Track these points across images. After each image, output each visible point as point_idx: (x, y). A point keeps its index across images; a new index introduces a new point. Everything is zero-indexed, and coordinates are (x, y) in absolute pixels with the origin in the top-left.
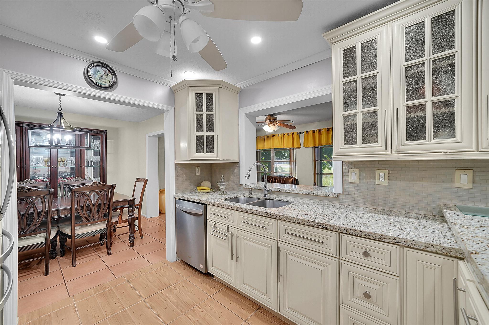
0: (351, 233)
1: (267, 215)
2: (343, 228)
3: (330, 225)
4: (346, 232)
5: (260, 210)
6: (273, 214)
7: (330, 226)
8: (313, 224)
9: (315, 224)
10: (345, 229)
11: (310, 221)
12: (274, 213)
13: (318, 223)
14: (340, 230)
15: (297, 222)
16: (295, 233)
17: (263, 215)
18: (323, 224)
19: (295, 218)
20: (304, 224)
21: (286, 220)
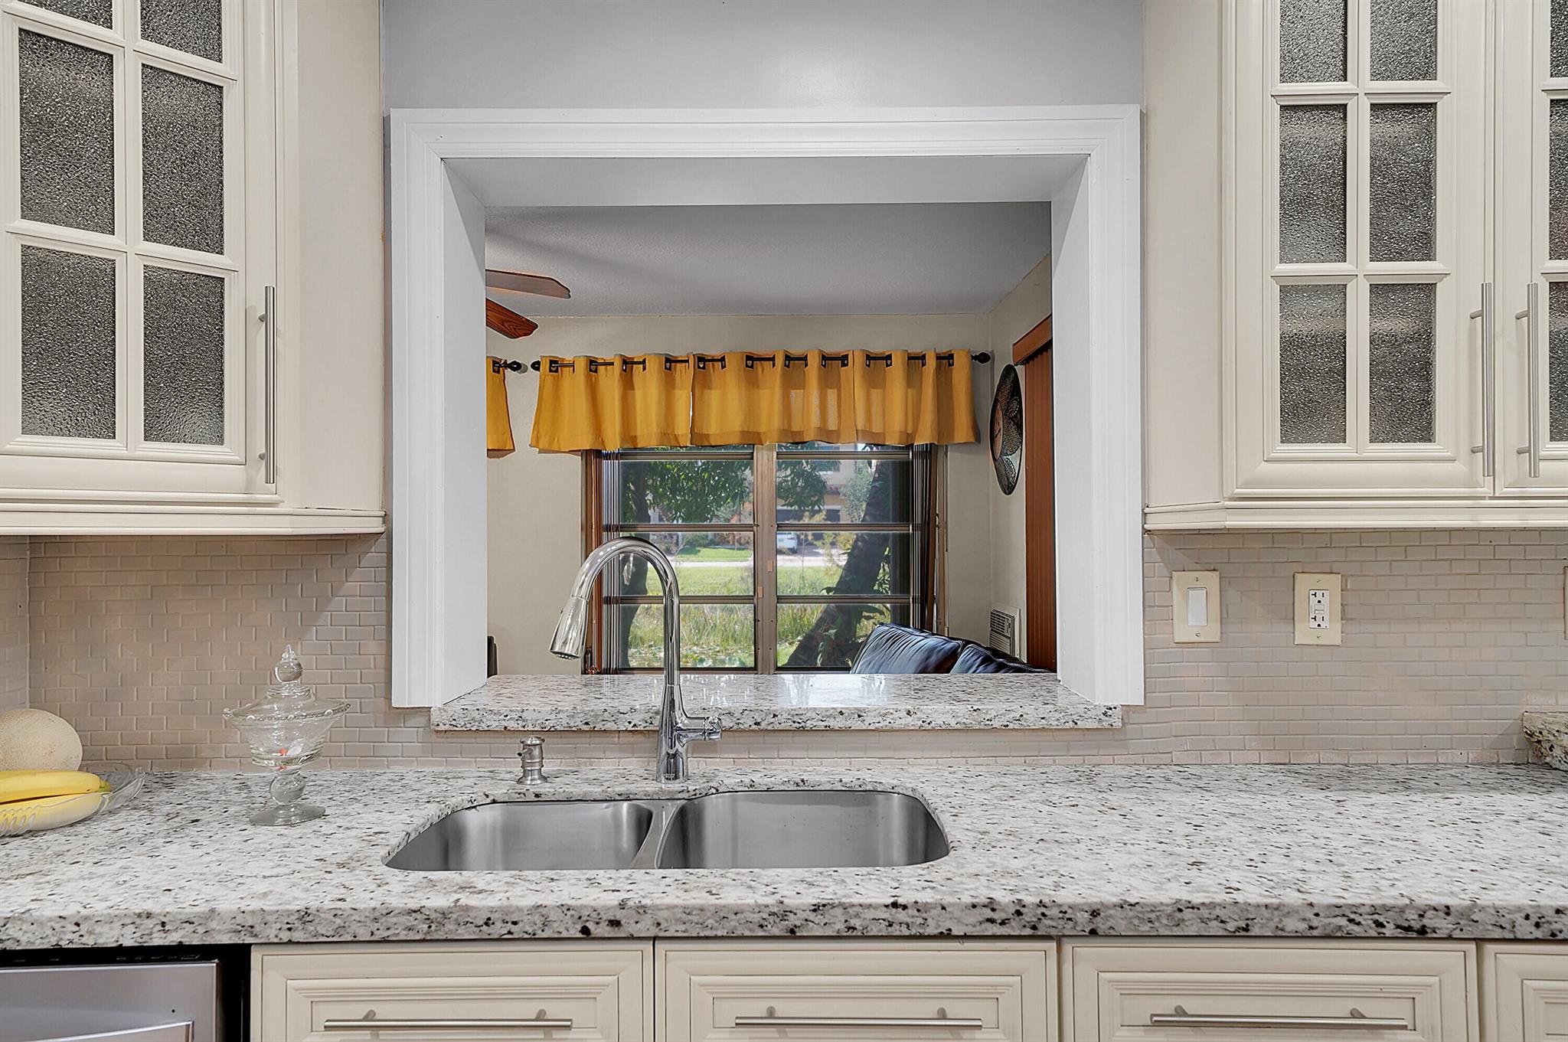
0: (1561, 932)
1: (989, 925)
2: (1519, 909)
3: (1447, 907)
4: (1538, 934)
5: (926, 897)
6: (1041, 904)
7: (1448, 911)
8: (1343, 922)
9: (1351, 921)
10: (1527, 917)
11: (1320, 906)
12: (1046, 900)
13: (1375, 910)
14: (1502, 927)
15: (1231, 926)
16: (1193, 1006)
17: (955, 932)
18: (1402, 910)
19: (1212, 906)
20: (1280, 933)
21: (1145, 928)
